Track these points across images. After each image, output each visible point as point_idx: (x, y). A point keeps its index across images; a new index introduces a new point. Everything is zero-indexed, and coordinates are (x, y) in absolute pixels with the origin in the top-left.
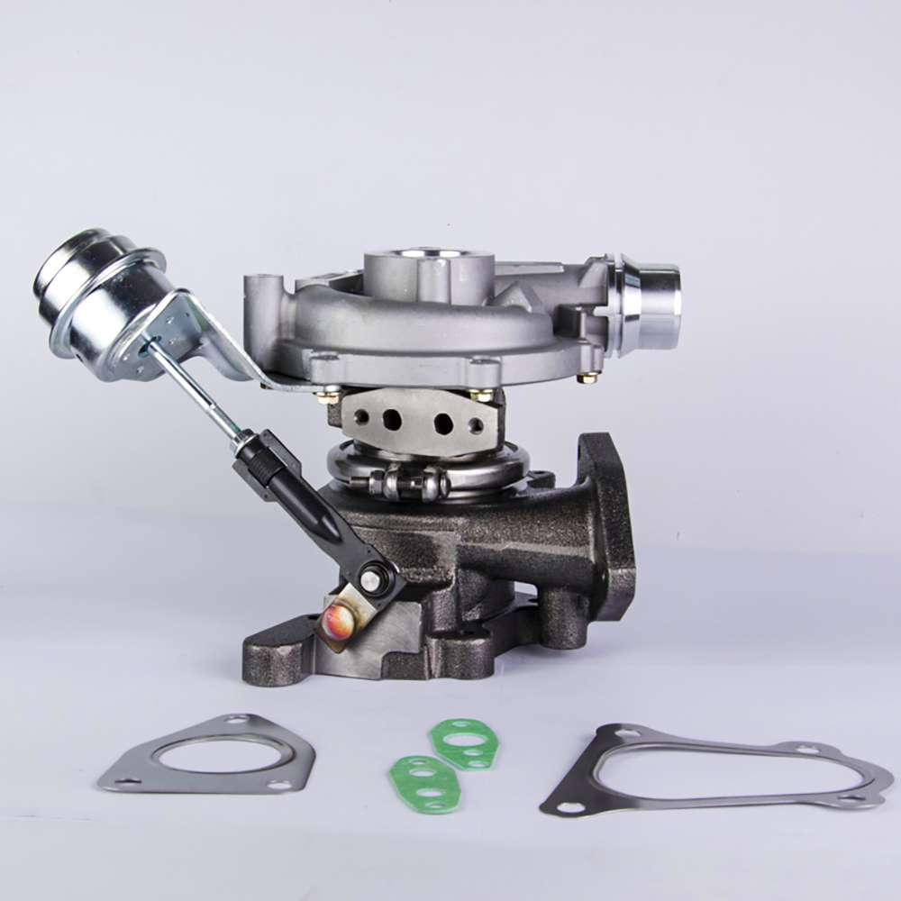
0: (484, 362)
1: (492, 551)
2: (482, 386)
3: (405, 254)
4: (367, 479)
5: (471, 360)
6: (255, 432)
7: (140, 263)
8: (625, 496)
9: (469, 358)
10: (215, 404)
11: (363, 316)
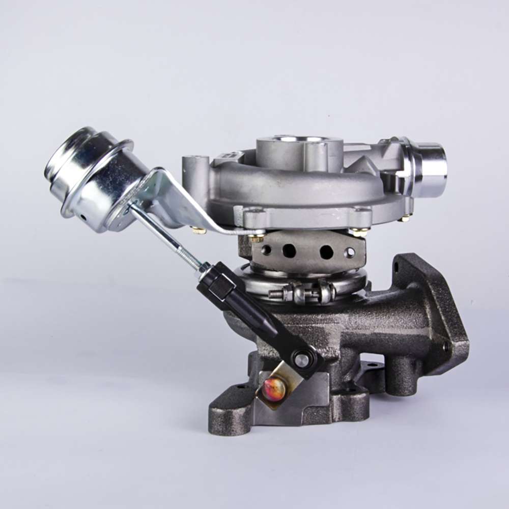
0: (362, 210)
1: (364, 335)
2: (361, 226)
3: (283, 139)
4: (282, 291)
5: (355, 210)
6: (211, 264)
7: (120, 152)
8: (450, 294)
9: (353, 208)
10: (182, 246)
11: (278, 182)
